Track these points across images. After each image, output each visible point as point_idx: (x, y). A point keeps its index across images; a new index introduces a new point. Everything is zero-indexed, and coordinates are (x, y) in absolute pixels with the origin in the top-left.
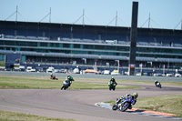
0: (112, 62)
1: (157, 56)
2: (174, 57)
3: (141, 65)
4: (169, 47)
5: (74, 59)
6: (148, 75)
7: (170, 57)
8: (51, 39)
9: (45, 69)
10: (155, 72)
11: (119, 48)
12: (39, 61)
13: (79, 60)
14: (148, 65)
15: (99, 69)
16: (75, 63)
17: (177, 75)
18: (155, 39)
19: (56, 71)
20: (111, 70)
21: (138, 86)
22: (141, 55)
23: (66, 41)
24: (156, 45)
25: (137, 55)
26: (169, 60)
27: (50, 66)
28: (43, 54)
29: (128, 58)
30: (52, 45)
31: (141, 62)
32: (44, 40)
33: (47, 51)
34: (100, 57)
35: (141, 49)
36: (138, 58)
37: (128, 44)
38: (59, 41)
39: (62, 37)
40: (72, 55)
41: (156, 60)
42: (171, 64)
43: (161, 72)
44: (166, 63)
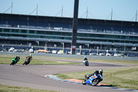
0: (59, 44)
1: (92, 40)
2: (105, 41)
3: (80, 47)
4: (102, 33)
5: (30, 42)
6: (86, 54)
7: (102, 40)
8: (13, 26)
9: (7, 49)
10: (91, 52)
11: (64, 34)
12: (3, 43)
13: (34, 43)
14: (86, 47)
15: (48, 49)
16: (30, 45)
17: (107, 54)
18: (91, 27)
19: (16, 50)
20: (58, 50)
21: (78, 63)
22: (81, 39)
23: (24, 28)
24: (92, 32)
25: (78, 39)
26: (101, 43)
27: (12, 47)
28: (6, 38)
29: (71, 41)
30: (13, 30)
31: (80, 44)
32: (7, 27)
33: (9, 35)
34: (49, 40)
35: (81, 34)
36: (78, 41)
37: (71, 31)
38: (18, 27)
39: (21, 24)
40: (28, 39)
41: (92, 43)
42: (103, 46)
43: (96, 52)
44: (99, 45)
